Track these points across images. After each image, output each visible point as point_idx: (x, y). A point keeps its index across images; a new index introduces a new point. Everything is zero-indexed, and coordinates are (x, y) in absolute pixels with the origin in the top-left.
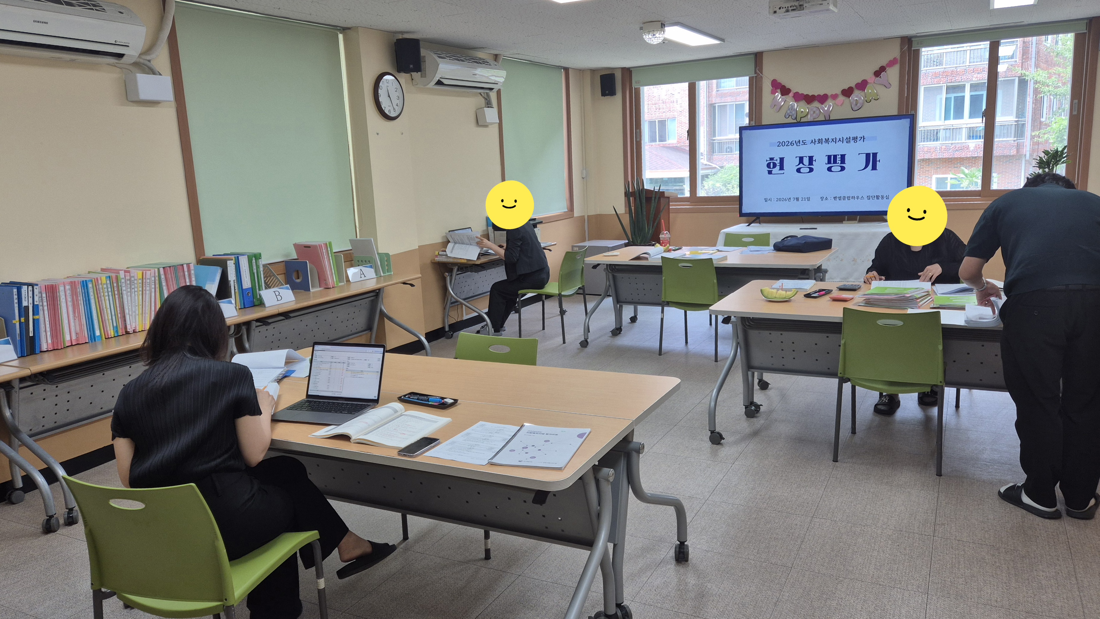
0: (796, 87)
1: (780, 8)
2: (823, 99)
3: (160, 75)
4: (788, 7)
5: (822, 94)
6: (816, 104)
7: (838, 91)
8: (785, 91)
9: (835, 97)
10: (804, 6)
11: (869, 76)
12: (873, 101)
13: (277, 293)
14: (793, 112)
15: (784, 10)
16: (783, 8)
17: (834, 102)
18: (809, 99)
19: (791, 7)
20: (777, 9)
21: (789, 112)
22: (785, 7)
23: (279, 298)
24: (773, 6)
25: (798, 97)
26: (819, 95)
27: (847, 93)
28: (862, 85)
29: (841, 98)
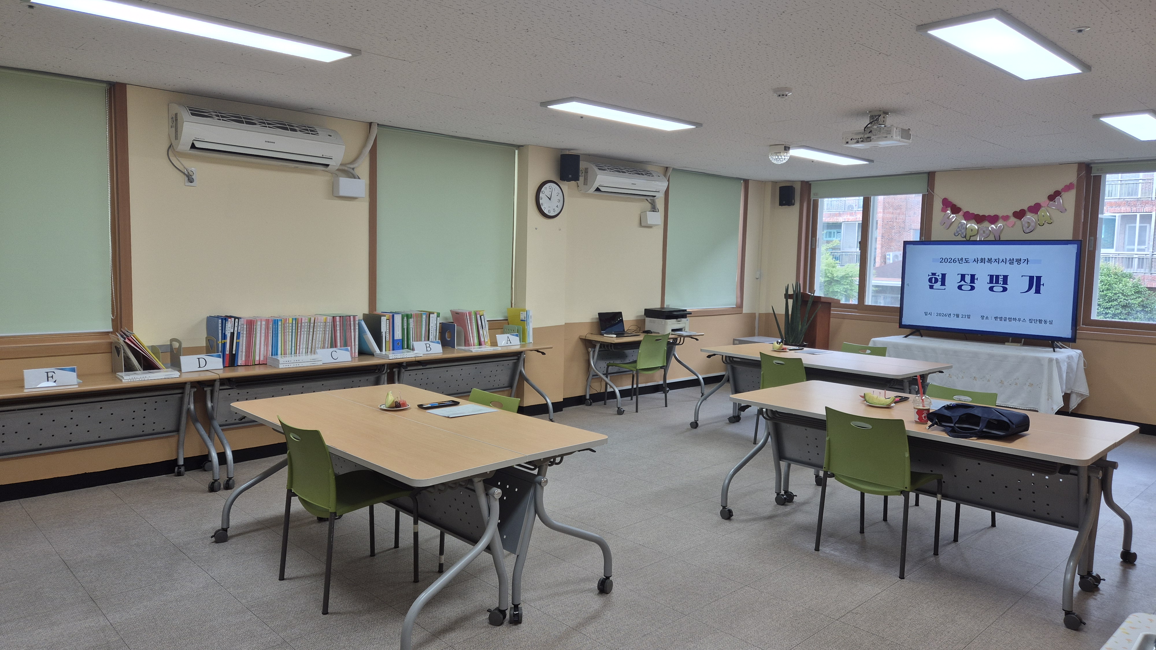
0: (966, 207)
1: (851, 139)
2: (994, 219)
3: (359, 178)
4: (858, 139)
5: (992, 214)
6: (986, 224)
7: (1010, 214)
8: (956, 210)
9: (1006, 218)
10: (872, 138)
11: (1043, 199)
12: (1046, 224)
13: (428, 345)
14: (963, 231)
15: (855, 141)
16: (854, 139)
17: (1005, 223)
18: (979, 219)
19: (860, 138)
20: (849, 140)
21: (958, 230)
22: (856, 139)
23: (429, 349)
24: (846, 137)
25: (968, 216)
26: (989, 216)
27: (1019, 215)
28: (1035, 209)
29: (1013, 219)
